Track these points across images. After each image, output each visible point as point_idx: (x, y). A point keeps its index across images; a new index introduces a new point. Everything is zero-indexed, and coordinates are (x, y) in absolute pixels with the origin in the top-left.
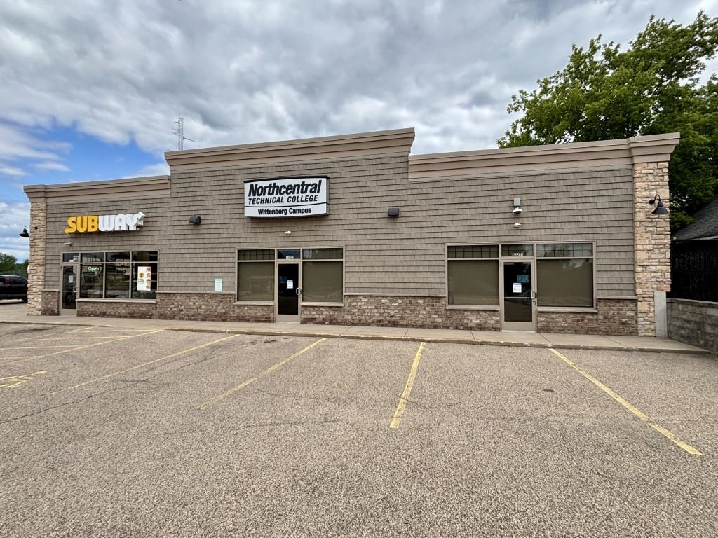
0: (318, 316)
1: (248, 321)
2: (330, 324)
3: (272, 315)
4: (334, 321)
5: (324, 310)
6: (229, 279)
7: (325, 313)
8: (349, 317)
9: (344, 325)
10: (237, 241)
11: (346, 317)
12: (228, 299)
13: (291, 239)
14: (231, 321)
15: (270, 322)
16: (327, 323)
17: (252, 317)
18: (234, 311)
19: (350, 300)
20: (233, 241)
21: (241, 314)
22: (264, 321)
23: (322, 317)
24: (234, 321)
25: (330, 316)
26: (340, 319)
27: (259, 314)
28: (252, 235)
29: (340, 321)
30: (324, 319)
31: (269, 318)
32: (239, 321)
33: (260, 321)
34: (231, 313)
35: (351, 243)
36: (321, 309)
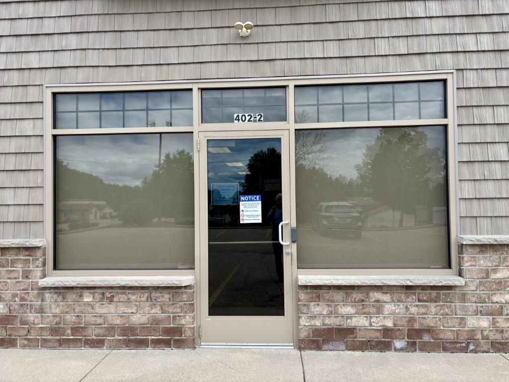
0: (360, 321)
1: (97, 343)
2: (411, 347)
3: (186, 321)
4: (426, 338)
5: (386, 297)
6: (23, 196)
7: (388, 308)
8: (484, 323)
9: (465, 350)
10: (48, 60)
11: (472, 322)
12: (19, 267)
13: (251, 53)
14: (32, 344)
15: (180, 344)
16: (399, 344)
17: (111, 329)
18: (41, 311)
19: (485, 261)
20: (33, 61)
21: (70, 318)
22: (157, 343)
23: (379, 322)
24: (45, 343)
25: (411, 320)
26: (448, 330)
27: (138, 319)
28: (108, 40)
29: (450, 336)
30: (386, 331)
31: (178, 330)
32: (63, 343)
33: (141, 344)
34: (31, 317)
35: (475, 61)
36: (376, 295)
